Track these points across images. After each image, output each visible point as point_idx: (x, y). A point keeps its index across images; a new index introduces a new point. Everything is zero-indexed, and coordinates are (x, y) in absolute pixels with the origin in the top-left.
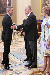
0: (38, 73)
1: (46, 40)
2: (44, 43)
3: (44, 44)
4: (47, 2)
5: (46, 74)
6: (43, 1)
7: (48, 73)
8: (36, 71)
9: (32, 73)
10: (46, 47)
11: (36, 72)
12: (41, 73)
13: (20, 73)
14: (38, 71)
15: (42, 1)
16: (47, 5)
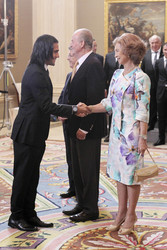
0: (100, 236)
1: (126, 136)
2: (121, 144)
3: (121, 149)
4: (125, 19)
5: (124, 238)
6: (113, 18)
7: (131, 234)
8: (93, 230)
9: (82, 237)
10: (124, 158)
11: (94, 234)
12: (108, 237)
13: (45, 236)
14: (100, 228)
15: (109, 18)
16: (126, 28)
